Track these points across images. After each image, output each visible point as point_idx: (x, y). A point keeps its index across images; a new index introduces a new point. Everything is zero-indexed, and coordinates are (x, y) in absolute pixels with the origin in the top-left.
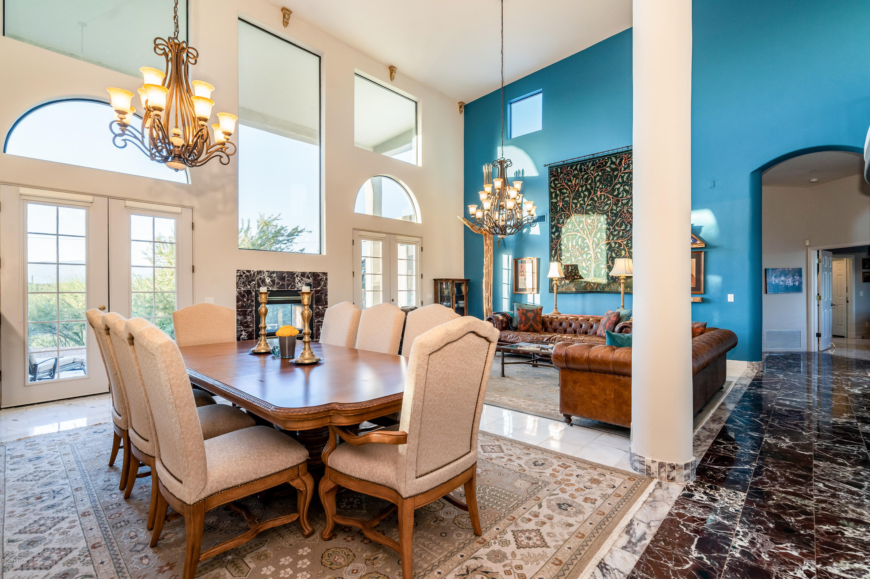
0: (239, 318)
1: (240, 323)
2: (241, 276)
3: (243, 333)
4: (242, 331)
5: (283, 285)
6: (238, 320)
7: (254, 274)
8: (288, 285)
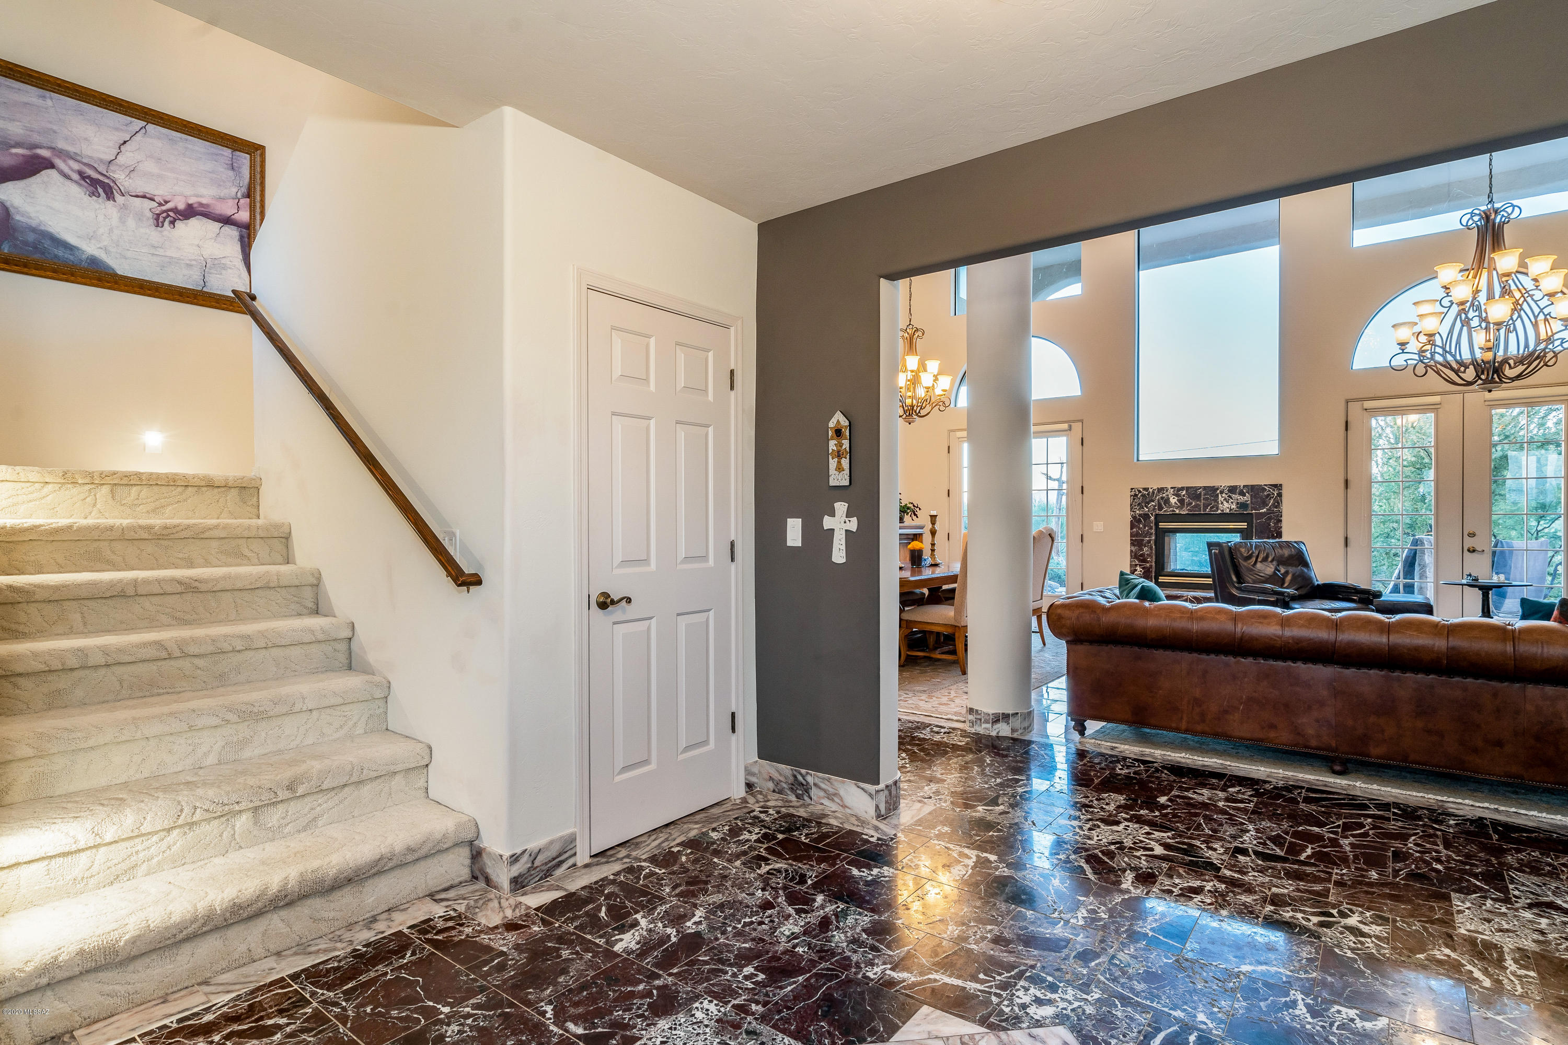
0: (1133, 548)
1: (1134, 555)
2: (1136, 495)
3: (1138, 568)
4: (1136, 565)
5: (1196, 506)
6: (1131, 551)
7: (1153, 493)
8: (1206, 507)
